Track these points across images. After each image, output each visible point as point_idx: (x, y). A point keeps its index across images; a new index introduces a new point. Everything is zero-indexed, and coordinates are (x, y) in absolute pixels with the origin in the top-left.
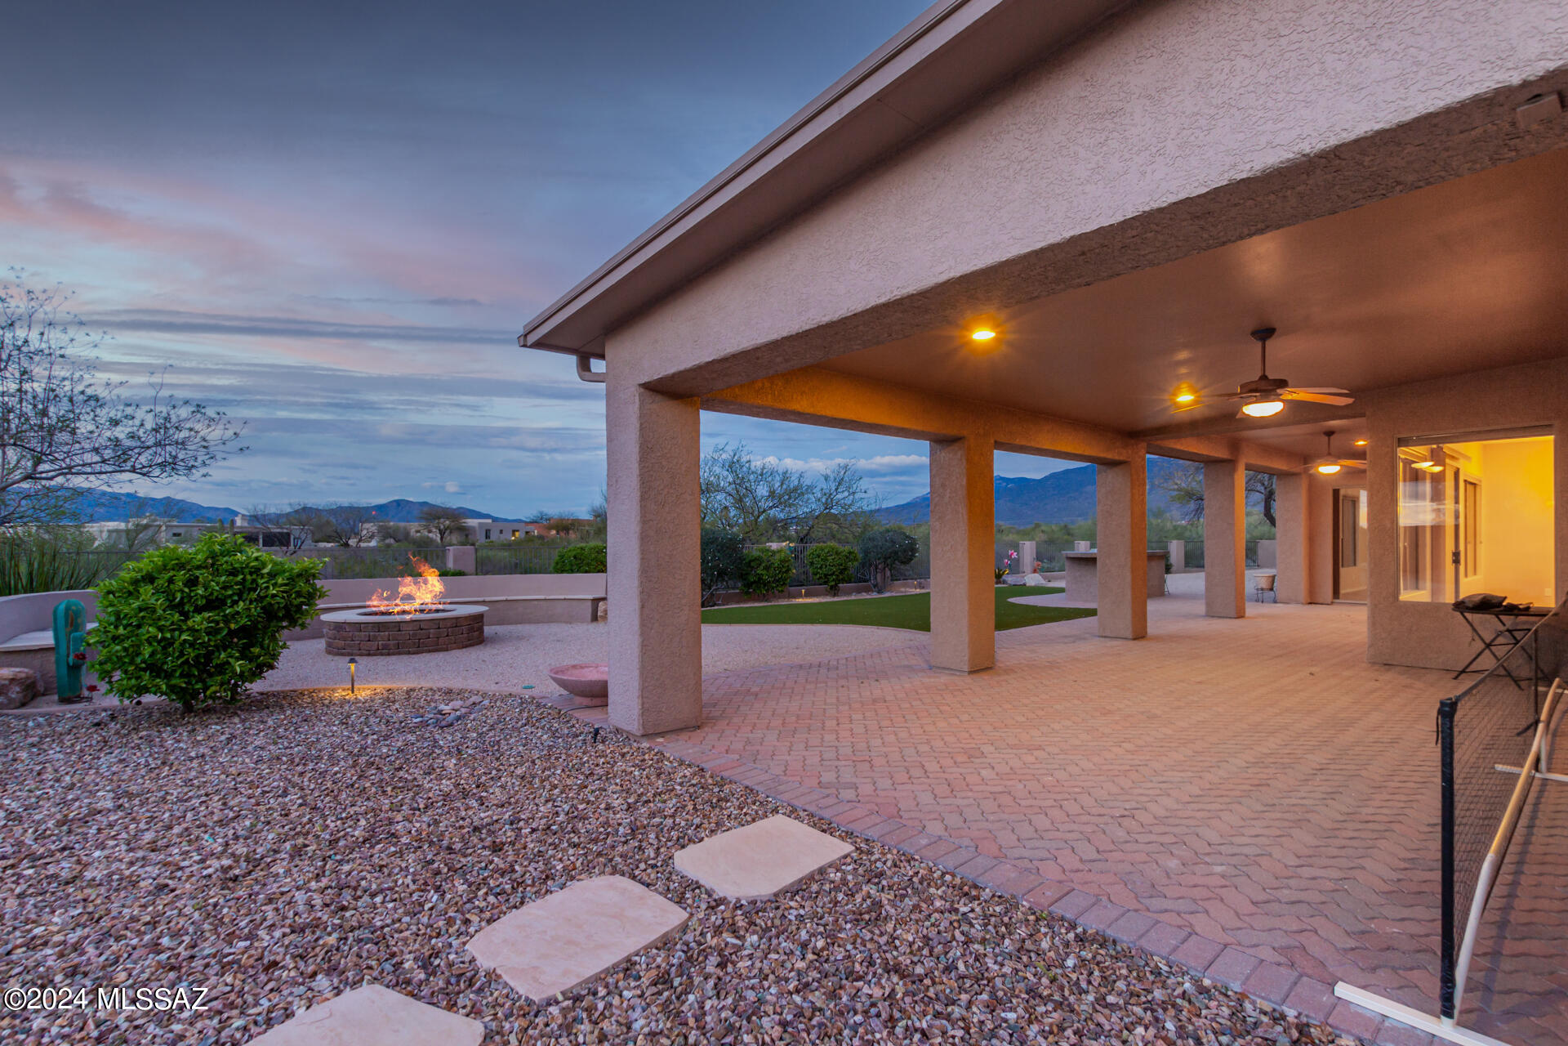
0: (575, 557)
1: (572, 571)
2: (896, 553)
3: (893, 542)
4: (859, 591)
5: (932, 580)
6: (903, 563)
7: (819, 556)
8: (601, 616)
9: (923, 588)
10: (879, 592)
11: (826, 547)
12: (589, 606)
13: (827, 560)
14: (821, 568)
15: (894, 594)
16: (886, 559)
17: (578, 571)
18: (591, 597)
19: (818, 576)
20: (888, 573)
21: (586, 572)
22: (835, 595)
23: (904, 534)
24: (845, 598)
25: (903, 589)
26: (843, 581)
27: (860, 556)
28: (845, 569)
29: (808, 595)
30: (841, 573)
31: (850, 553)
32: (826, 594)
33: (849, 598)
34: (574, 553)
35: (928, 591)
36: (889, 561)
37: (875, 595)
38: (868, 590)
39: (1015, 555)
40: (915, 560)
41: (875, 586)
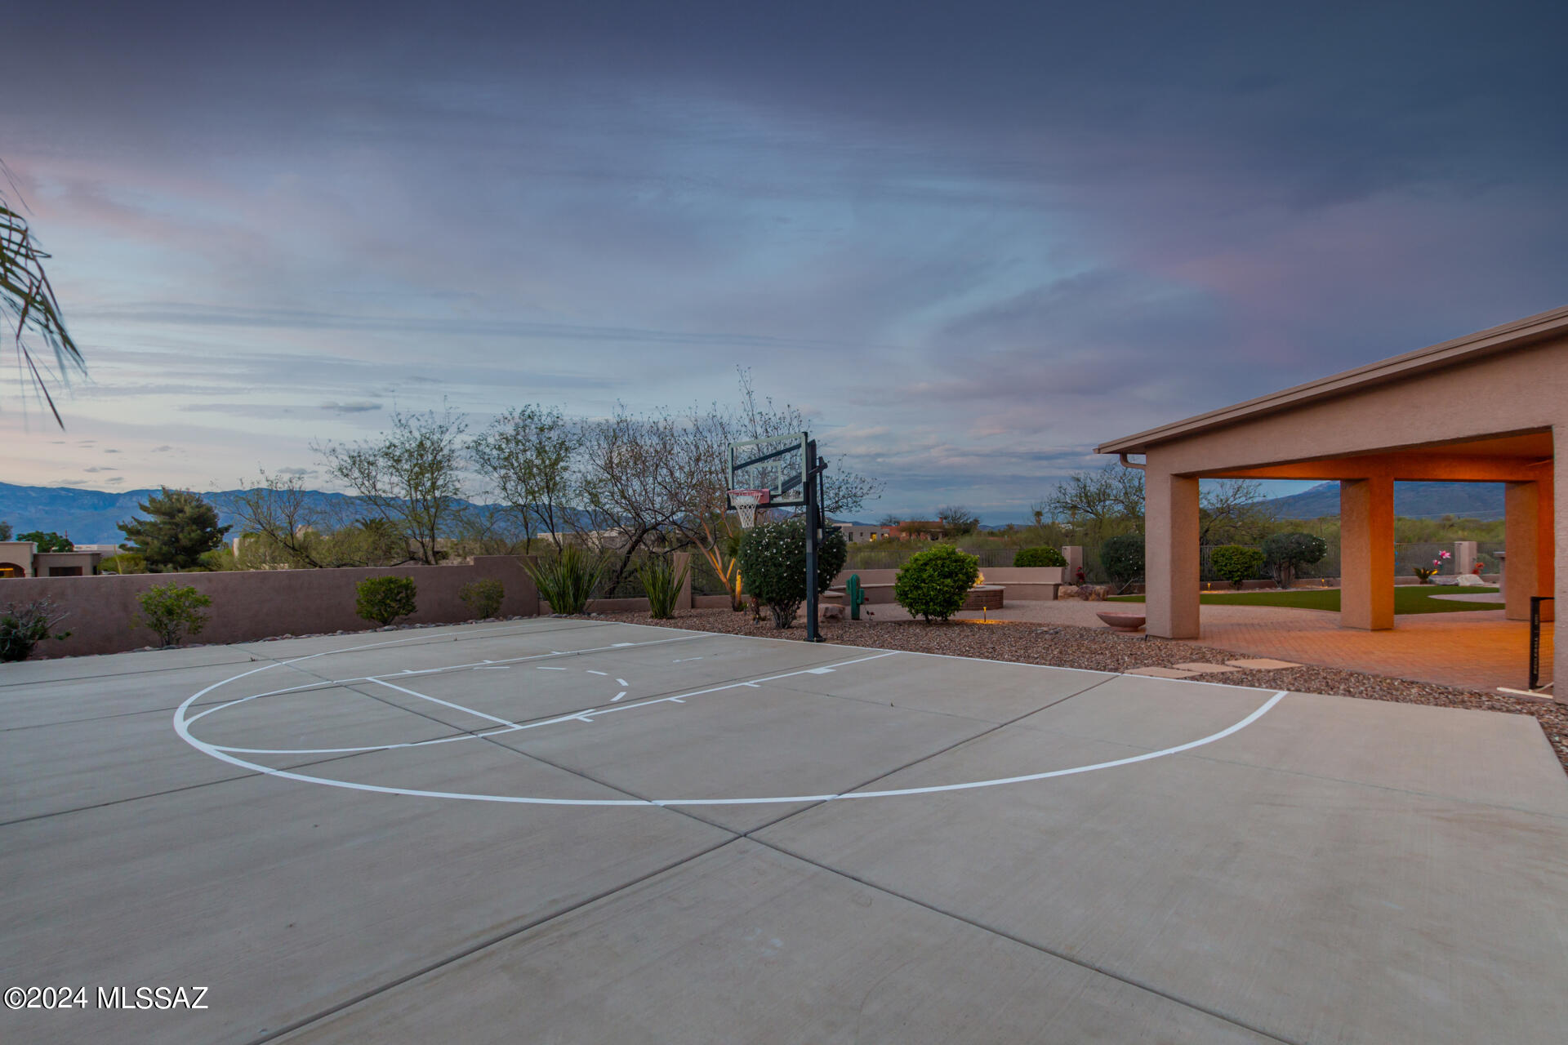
0: (1031, 556)
1: (1030, 566)
2: (1302, 553)
3: (1299, 544)
4: (1261, 587)
5: (1343, 579)
6: (1309, 561)
7: (1223, 556)
8: (1061, 596)
9: (1332, 586)
10: (1283, 587)
11: (1231, 548)
12: (1052, 589)
13: (1232, 559)
14: (1226, 565)
15: (1299, 590)
16: (1291, 558)
17: (1035, 566)
18: (1053, 583)
19: (1223, 572)
20: (1293, 571)
21: (1041, 566)
22: (1238, 589)
23: (1311, 536)
24: (1250, 591)
25: (1309, 587)
26: (1248, 577)
27: (1265, 556)
28: (1251, 567)
29: (1212, 588)
30: (1246, 570)
31: (1255, 553)
32: (1229, 587)
33: (1254, 592)
34: (1031, 553)
35: (1338, 588)
36: (1294, 560)
37: (1279, 590)
38: (1270, 586)
39: (1447, 555)
40: (1322, 560)
41: (1279, 582)
